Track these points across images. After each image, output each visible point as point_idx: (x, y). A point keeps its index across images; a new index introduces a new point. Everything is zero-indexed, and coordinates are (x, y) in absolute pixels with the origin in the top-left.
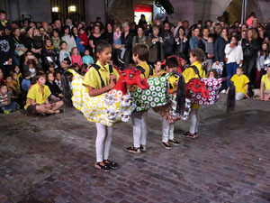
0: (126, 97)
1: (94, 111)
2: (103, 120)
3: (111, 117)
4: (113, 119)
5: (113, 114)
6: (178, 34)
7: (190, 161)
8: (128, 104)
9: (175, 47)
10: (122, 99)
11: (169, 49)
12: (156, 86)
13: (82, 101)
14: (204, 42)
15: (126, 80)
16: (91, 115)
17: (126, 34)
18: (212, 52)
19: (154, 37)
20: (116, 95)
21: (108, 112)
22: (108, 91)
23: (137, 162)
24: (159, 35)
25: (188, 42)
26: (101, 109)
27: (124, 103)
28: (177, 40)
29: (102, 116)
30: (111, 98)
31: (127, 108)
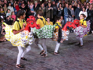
0: (30, 33)
1: (16, 40)
2: (20, 45)
3: (24, 43)
4: (25, 44)
5: (25, 41)
6: (59, 6)
7: (64, 62)
8: (31, 36)
9: (58, 12)
10: (29, 34)
11: (55, 13)
12: (48, 29)
13: (10, 37)
14: (70, 10)
15: (30, 25)
16: (15, 42)
17: (36, 6)
18: (74, 14)
19: (49, 7)
20: (26, 33)
21: (23, 40)
22: (22, 31)
23: (41, 63)
24: (51, 7)
25: (63, 10)
26: (19, 39)
27: (29, 36)
28: (58, 9)
29: (20, 43)
30: (23, 34)
31: (31, 38)
